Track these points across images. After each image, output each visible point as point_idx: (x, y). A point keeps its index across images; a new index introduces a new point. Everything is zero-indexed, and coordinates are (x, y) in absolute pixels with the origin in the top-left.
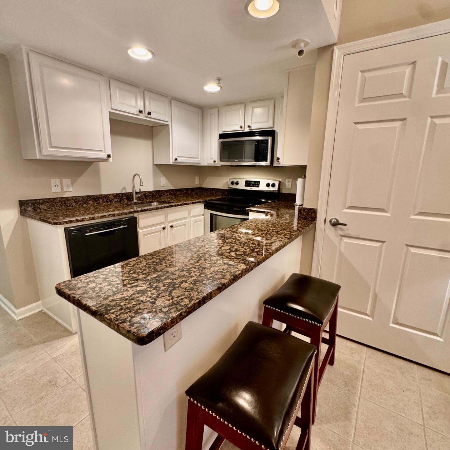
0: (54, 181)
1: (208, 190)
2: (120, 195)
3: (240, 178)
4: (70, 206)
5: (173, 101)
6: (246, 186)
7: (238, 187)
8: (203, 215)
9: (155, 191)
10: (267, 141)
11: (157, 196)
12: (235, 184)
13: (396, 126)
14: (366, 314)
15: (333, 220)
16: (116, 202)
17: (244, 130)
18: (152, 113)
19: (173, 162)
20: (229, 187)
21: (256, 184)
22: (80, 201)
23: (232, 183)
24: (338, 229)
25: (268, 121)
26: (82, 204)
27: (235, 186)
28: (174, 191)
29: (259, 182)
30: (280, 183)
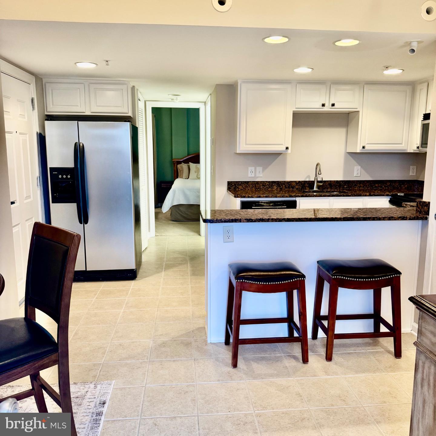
4: (259, 188)
5: (366, 86)
16: (297, 189)
18: (336, 104)
19: (360, 150)
22: (266, 185)
26: (268, 188)
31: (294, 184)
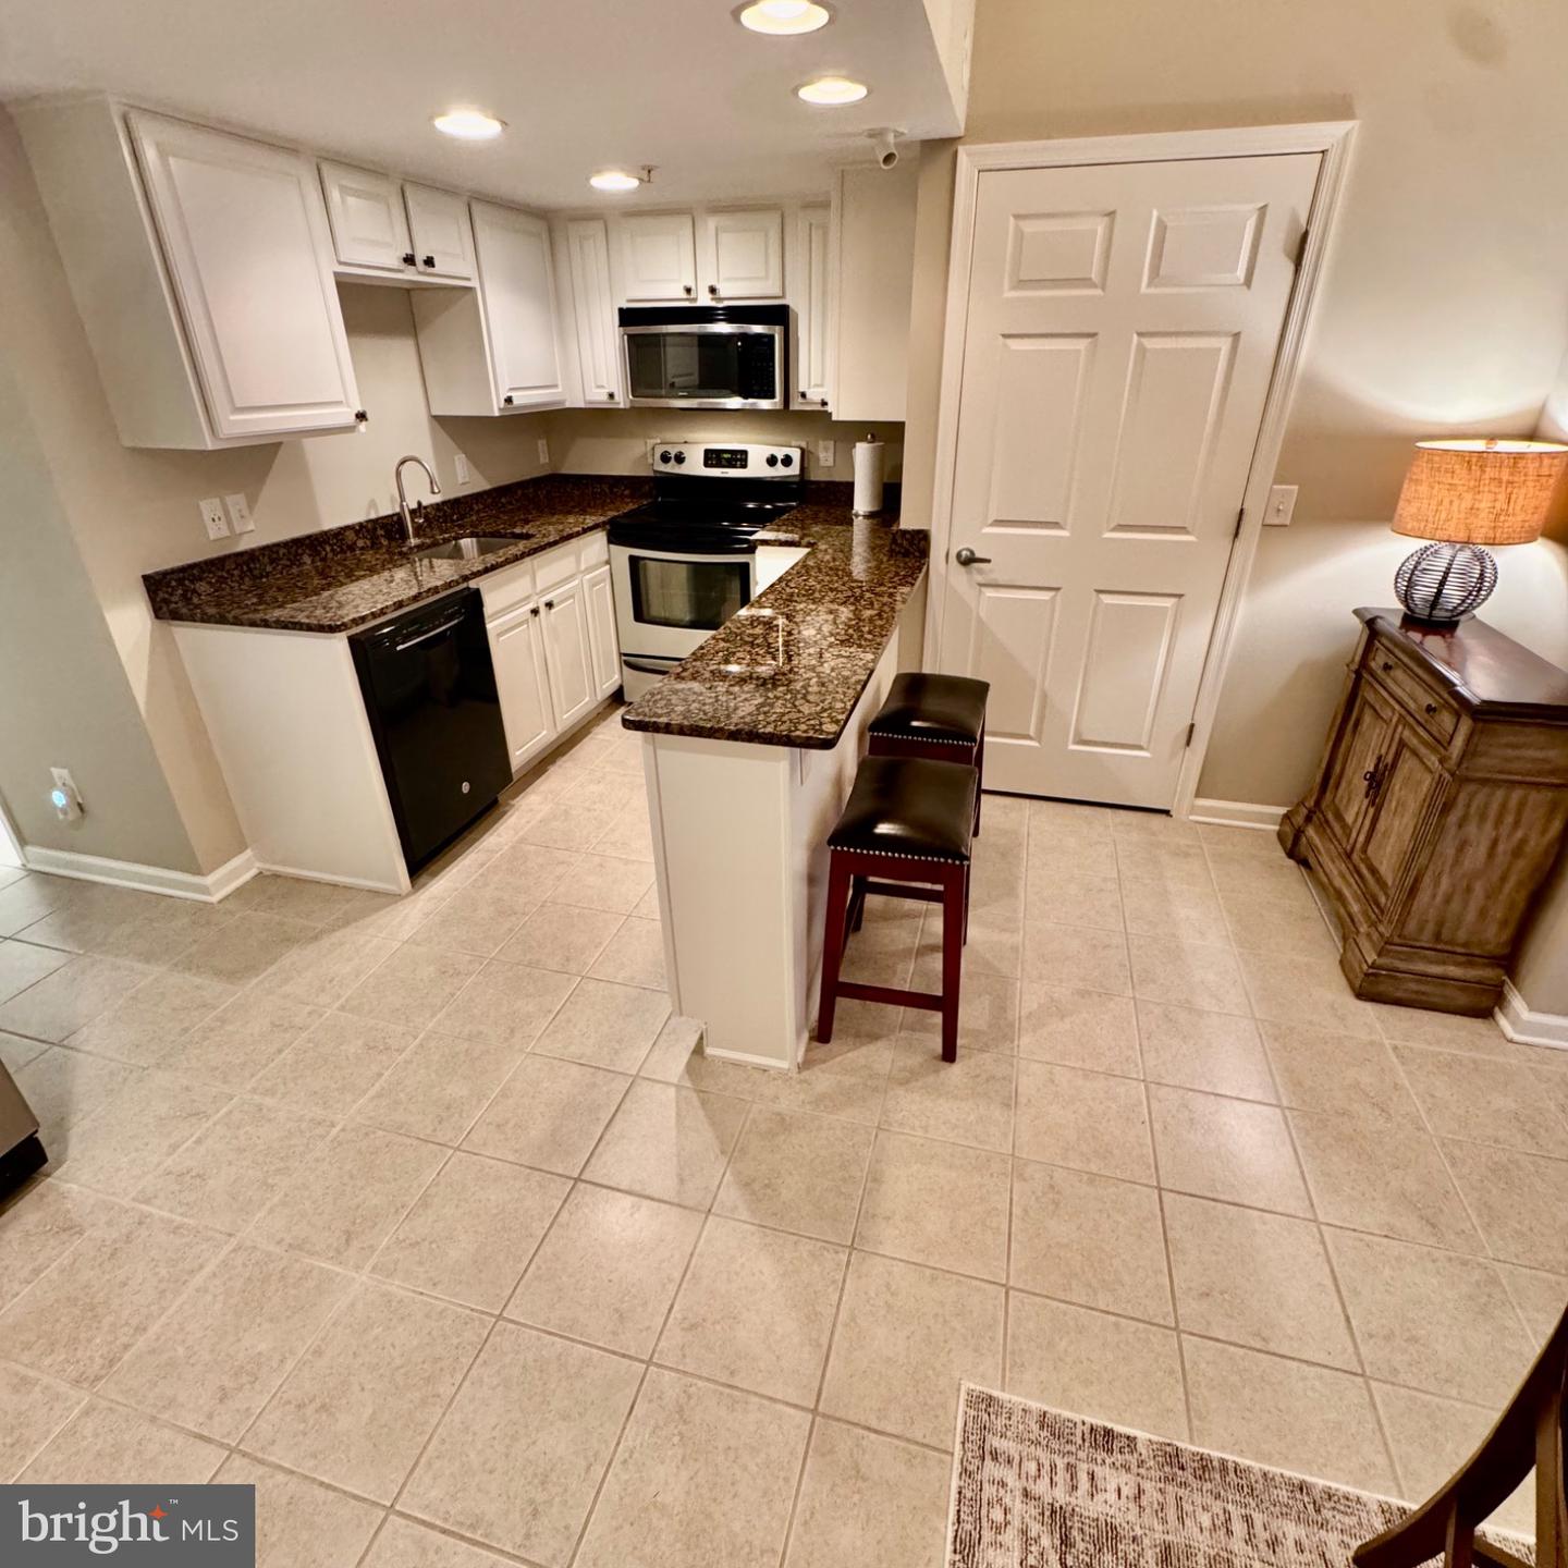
0: (209, 507)
1: (584, 482)
2: (370, 526)
3: (686, 442)
4: (262, 577)
5: (476, 208)
6: (706, 465)
7: (685, 469)
8: (608, 562)
9: (449, 501)
10: (771, 337)
11: (455, 517)
12: (673, 461)
13: (1078, 347)
14: (1027, 737)
15: (964, 553)
16: (362, 548)
17: (695, 300)
18: (436, 261)
19: (500, 409)
20: (655, 471)
21: (737, 460)
22: (281, 559)
23: (665, 458)
24: (975, 572)
25: (767, 277)
26: (288, 566)
27: (673, 467)
28: (494, 495)
29: (745, 453)
30: (803, 452)
31: (350, 536)
